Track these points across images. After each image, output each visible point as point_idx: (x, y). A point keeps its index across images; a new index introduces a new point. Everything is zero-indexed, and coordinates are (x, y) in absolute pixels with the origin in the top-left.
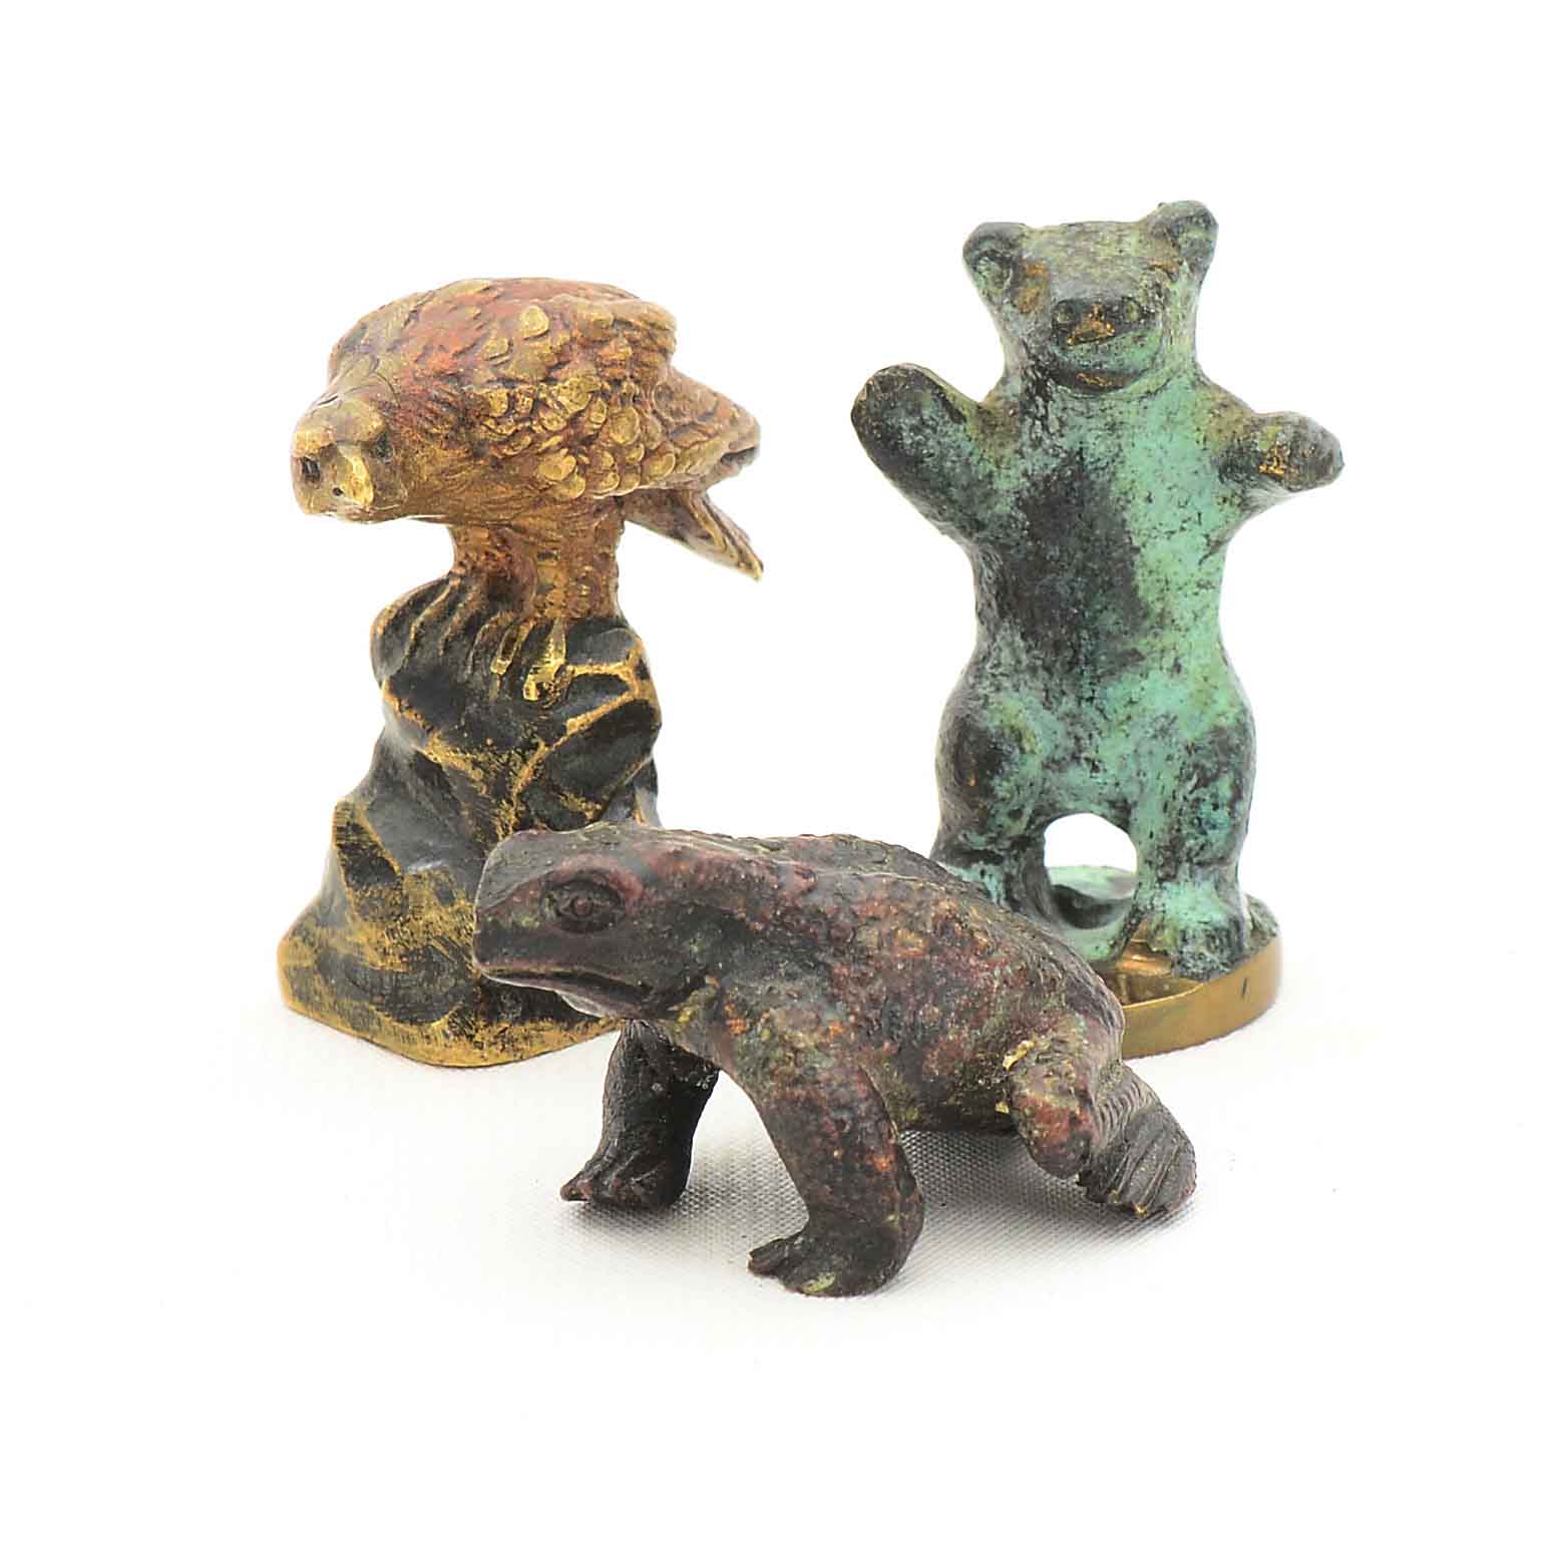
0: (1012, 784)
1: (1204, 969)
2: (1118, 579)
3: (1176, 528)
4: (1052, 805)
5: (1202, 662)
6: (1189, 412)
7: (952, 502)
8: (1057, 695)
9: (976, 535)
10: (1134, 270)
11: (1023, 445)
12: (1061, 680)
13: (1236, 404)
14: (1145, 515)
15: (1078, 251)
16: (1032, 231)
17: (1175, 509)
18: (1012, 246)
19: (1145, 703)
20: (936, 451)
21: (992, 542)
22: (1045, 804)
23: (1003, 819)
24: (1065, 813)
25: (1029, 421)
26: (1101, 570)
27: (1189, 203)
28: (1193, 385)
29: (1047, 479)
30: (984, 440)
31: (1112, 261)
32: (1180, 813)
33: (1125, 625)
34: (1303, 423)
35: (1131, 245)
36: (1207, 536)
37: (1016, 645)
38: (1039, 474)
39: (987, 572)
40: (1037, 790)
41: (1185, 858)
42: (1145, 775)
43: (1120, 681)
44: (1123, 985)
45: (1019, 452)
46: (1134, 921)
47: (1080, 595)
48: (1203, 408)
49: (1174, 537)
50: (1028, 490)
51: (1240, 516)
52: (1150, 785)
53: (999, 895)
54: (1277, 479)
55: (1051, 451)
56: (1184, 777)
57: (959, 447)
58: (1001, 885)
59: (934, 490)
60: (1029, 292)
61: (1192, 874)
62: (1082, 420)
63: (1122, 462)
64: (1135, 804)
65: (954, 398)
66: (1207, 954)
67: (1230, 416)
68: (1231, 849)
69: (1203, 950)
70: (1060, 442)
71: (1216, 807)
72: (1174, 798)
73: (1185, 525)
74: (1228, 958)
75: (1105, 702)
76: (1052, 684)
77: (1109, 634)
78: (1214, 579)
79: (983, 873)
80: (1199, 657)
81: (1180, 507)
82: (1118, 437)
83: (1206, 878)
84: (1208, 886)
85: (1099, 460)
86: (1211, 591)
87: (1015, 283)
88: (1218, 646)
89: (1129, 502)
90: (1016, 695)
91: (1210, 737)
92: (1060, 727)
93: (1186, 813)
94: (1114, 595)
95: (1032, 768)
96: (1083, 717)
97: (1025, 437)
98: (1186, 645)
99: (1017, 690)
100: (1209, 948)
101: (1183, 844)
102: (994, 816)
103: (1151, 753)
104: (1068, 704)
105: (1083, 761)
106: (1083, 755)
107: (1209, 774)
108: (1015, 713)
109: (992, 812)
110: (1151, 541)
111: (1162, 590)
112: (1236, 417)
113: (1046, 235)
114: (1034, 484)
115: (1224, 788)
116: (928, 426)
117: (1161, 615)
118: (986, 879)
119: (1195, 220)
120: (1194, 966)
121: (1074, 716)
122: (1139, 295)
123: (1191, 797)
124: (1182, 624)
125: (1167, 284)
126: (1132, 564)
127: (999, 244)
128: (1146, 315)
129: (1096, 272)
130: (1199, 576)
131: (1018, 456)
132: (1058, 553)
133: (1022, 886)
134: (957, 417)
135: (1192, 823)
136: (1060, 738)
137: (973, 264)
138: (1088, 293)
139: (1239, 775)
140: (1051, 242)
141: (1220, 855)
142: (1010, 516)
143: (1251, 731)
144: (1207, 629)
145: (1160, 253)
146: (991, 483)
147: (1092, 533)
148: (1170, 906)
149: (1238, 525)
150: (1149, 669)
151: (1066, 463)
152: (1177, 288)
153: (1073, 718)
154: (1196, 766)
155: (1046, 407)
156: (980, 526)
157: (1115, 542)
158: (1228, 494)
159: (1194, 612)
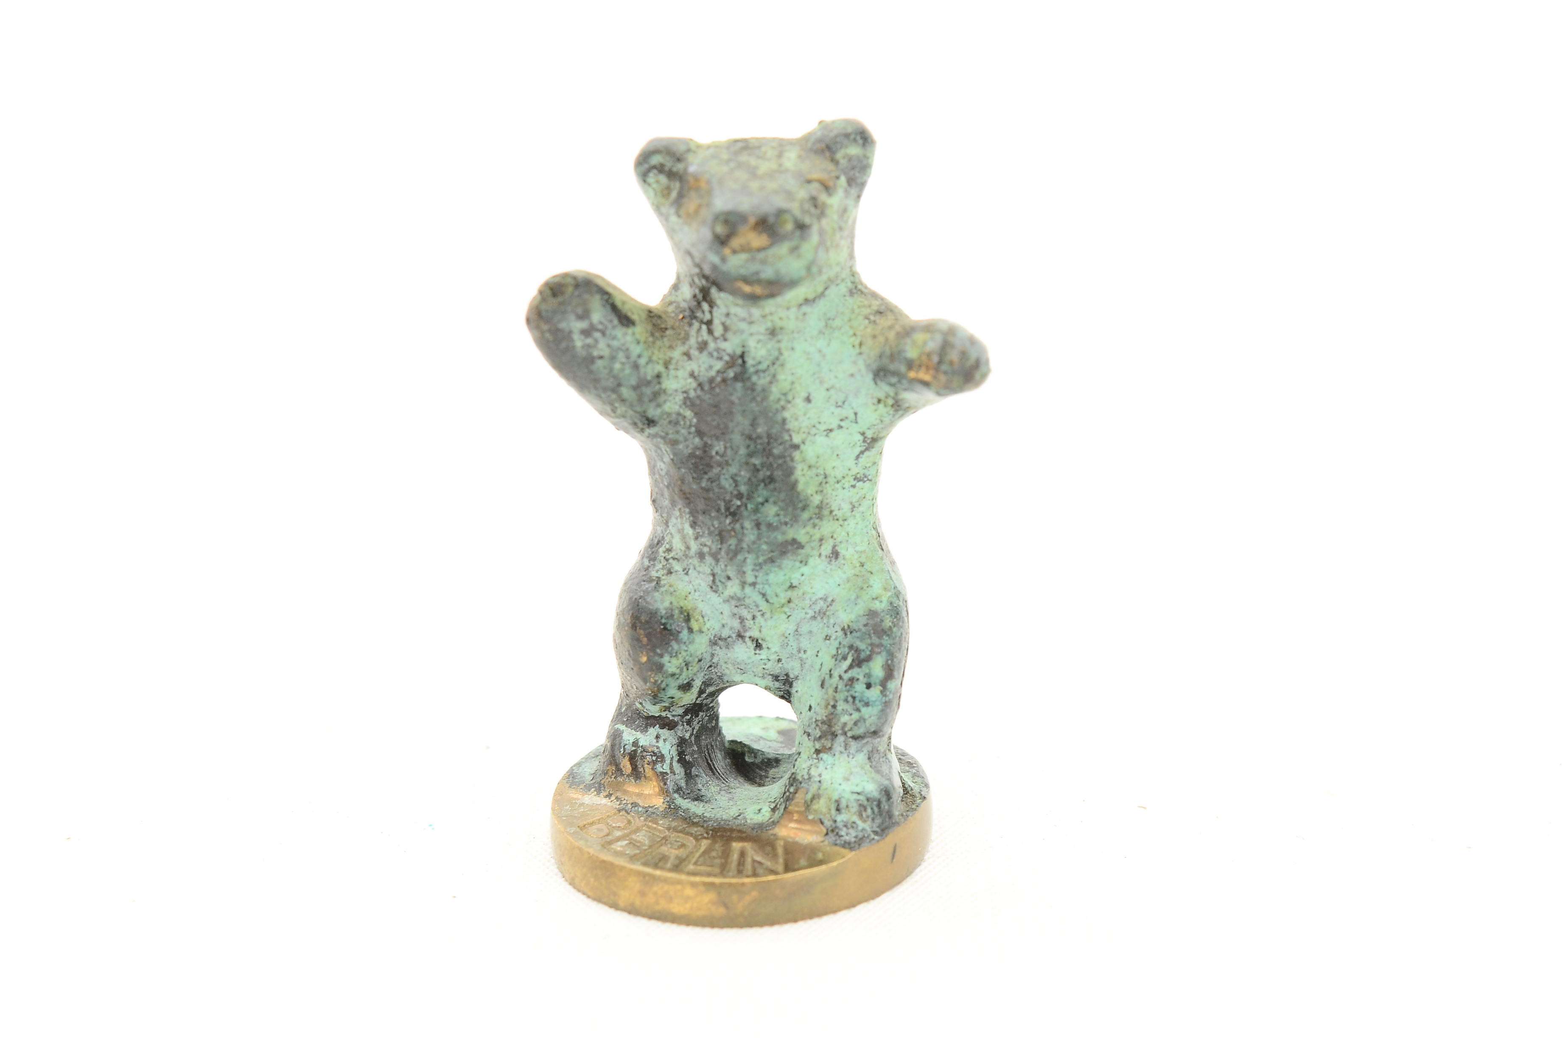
0: (681, 661)
1: (856, 837)
2: (778, 474)
3: (834, 425)
4: (720, 677)
5: (858, 548)
6: (846, 319)
7: (623, 401)
8: (723, 580)
9: (648, 431)
10: (791, 183)
11: (690, 348)
12: (726, 566)
13: (892, 311)
14: (805, 415)
15: (740, 165)
16: (699, 146)
17: (833, 409)
18: (679, 160)
19: (806, 588)
20: (606, 352)
21: (663, 438)
22: (714, 676)
23: (673, 692)
24: (732, 684)
25: (696, 325)
26: (763, 465)
27: (848, 122)
28: (851, 293)
29: (711, 380)
30: (654, 343)
31: (771, 175)
32: (836, 690)
33: (785, 516)
34: (952, 330)
35: (791, 159)
36: (863, 434)
37: (685, 531)
38: (705, 375)
39: (660, 465)
40: (705, 664)
41: (840, 732)
42: (805, 652)
43: (780, 567)
44: (780, 851)
45: (687, 355)
46: (792, 790)
47: (743, 489)
48: (859, 314)
49: (832, 435)
50: (695, 390)
51: (894, 416)
52: (809, 662)
53: (672, 759)
54: (926, 384)
55: (715, 354)
56: (840, 657)
57: (627, 350)
58: (675, 748)
59: (605, 390)
60: (691, 203)
61: (846, 746)
62: (743, 326)
63: (782, 365)
64: (797, 678)
65: (624, 303)
66: (859, 822)
67: (884, 322)
68: (883, 724)
69: (855, 818)
70: (724, 345)
71: (869, 686)
72: (831, 676)
73: (842, 424)
74: (878, 827)
75: (766, 587)
76: (717, 570)
77: (769, 525)
78: (871, 472)
79: (658, 737)
80: (856, 544)
81: (838, 407)
82: (779, 341)
83: (859, 751)
84: (862, 757)
85: (760, 363)
86: (868, 484)
87: (681, 196)
88: (874, 532)
89: (789, 402)
90: (686, 578)
91: (864, 620)
92: (727, 609)
93: (841, 691)
94: (775, 489)
95: (700, 645)
96: (746, 600)
97: (693, 341)
98: (844, 534)
99: (687, 574)
100: (861, 816)
101: (838, 720)
102: (664, 689)
103: (811, 632)
104: (733, 588)
105: (747, 639)
106: (748, 634)
107: (863, 655)
108: (684, 594)
109: (663, 686)
110: (810, 438)
111: (821, 483)
112: (889, 323)
113: (711, 151)
114: (700, 385)
115: (877, 668)
116: (597, 330)
117: (820, 507)
118: (661, 744)
119: (852, 137)
120: (847, 834)
121: (739, 599)
122: (795, 208)
123: (846, 677)
124: (839, 514)
125: (823, 197)
126: (792, 460)
127: (668, 158)
128: (801, 227)
129: (755, 185)
130: (855, 471)
131: (685, 358)
132: (723, 449)
133: (695, 748)
134: (626, 320)
135: (846, 701)
136: (727, 619)
137: (644, 176)
138: (745, 204)
139: (891, 655)
140: (714, 157)
141: (872, 730)
142: (679, 414)
143: (904, 614)
144: (864, 518)
145: (819, 168)
146: (659, 383)
147: (755, 430)
148: (826, 776)
149: (892, 424)
150: (808, 556)
151: (730, 364)
152: (834, 201)
153: (738, 601)
154: (851, 647)
155: (711, 312)
156: (651, 422)
157: (776, 440)
158: (881, 395)
159: (851, 503)
